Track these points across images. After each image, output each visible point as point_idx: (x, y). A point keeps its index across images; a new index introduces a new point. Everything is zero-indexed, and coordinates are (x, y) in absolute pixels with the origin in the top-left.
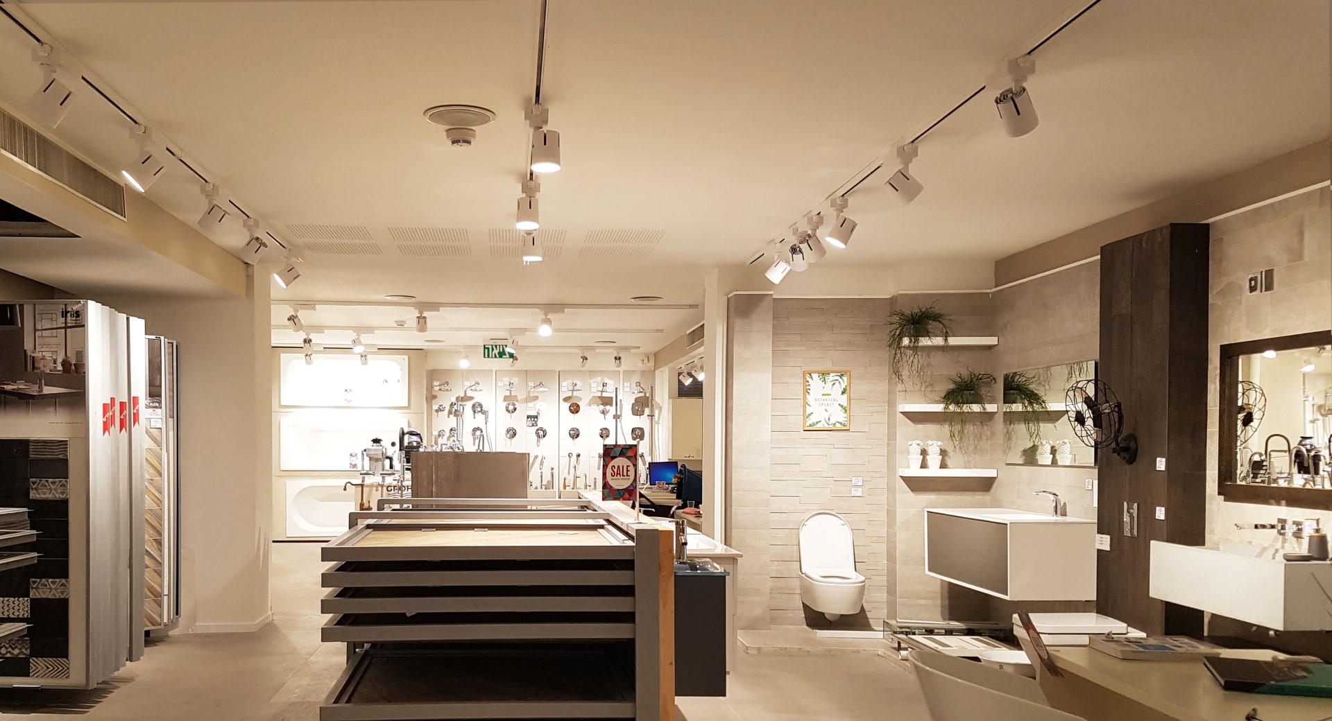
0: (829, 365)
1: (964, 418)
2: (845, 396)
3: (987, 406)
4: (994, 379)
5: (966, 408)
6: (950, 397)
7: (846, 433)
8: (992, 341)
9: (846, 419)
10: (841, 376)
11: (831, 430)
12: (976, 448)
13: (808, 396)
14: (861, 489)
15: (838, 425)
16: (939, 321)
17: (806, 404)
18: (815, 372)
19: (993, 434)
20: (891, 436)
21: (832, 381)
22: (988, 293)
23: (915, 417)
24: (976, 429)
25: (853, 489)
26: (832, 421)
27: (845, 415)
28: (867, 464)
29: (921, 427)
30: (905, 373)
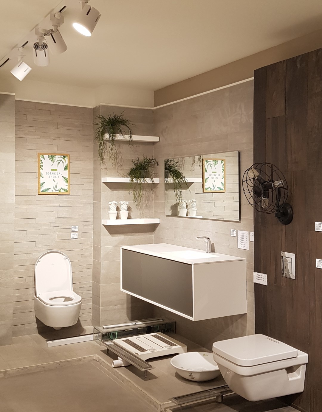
0: (55, 150)
1: (141, 187)
2: (67, 171)
3: (154, 179)
4: (157, 163)
5: (142, 180)
6: (133, 173)
7: (67, 196)
8: (156, 139)
9: (67, 187)
10: (64, 157)
11: (57, 194)
12: (147, 205)
13: (41, 171)
14: (77, 234)
15: (62, 191)
16: (125, 125)
17: (40, 176)
18: (46, 154)
19: (156, 196)
20: (97, 198)
21: (58, 161)
22: (152, 110)
23: (112, 186)
24: (146, 193)
25: (72, 234)
26: (58, 188)
27: (67, 184)
28: (81, 216)
29: (115, 192)
30: (106, 156)
